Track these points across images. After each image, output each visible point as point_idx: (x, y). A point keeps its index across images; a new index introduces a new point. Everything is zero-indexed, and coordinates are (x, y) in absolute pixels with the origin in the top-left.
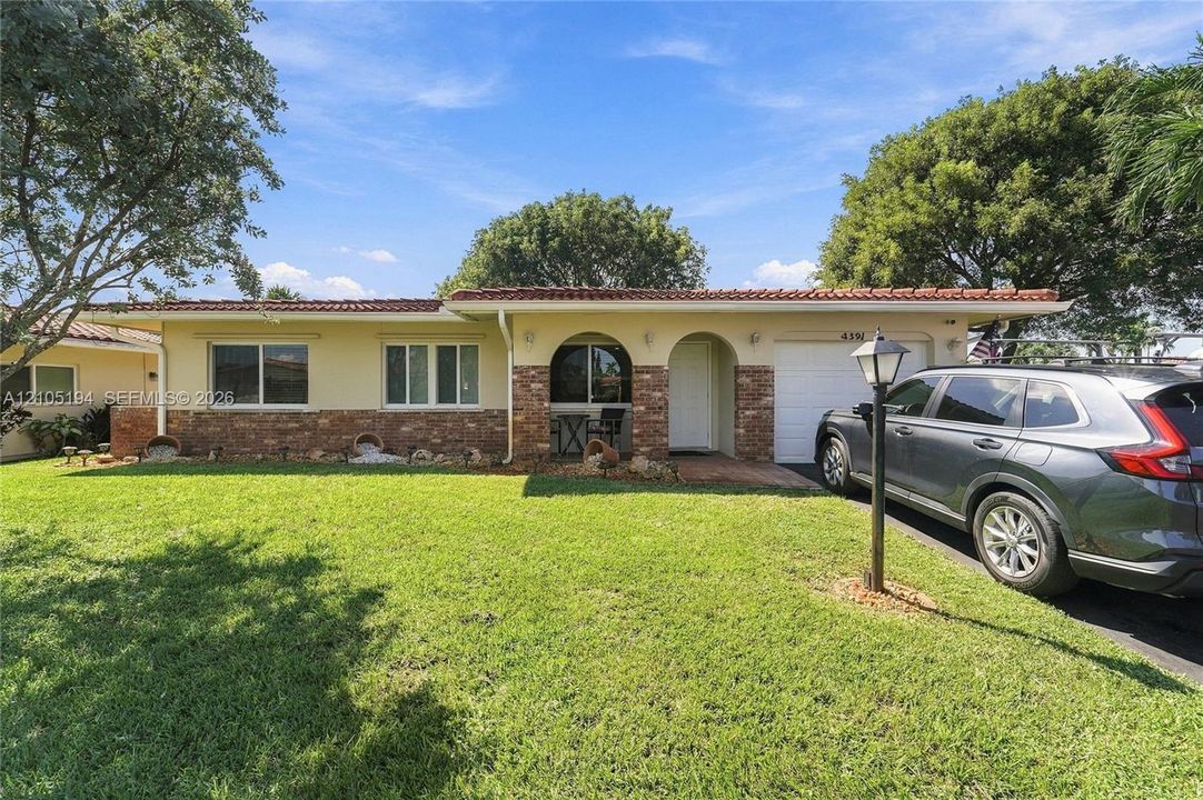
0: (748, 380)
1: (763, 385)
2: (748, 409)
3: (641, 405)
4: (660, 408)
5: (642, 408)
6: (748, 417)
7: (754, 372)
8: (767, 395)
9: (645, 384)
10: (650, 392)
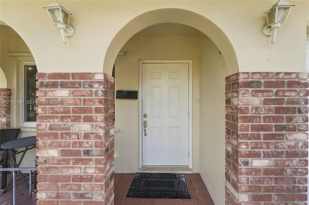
0: (257, 101)
1: (287, 110)
2: (257, 155)
3: (51, 146)
4: (87, 153)
5: (54, 153)
6: (257, 171)
7: (269, 84)
8: (294, 129)
9: (58, 108)
10: (69, 123)
